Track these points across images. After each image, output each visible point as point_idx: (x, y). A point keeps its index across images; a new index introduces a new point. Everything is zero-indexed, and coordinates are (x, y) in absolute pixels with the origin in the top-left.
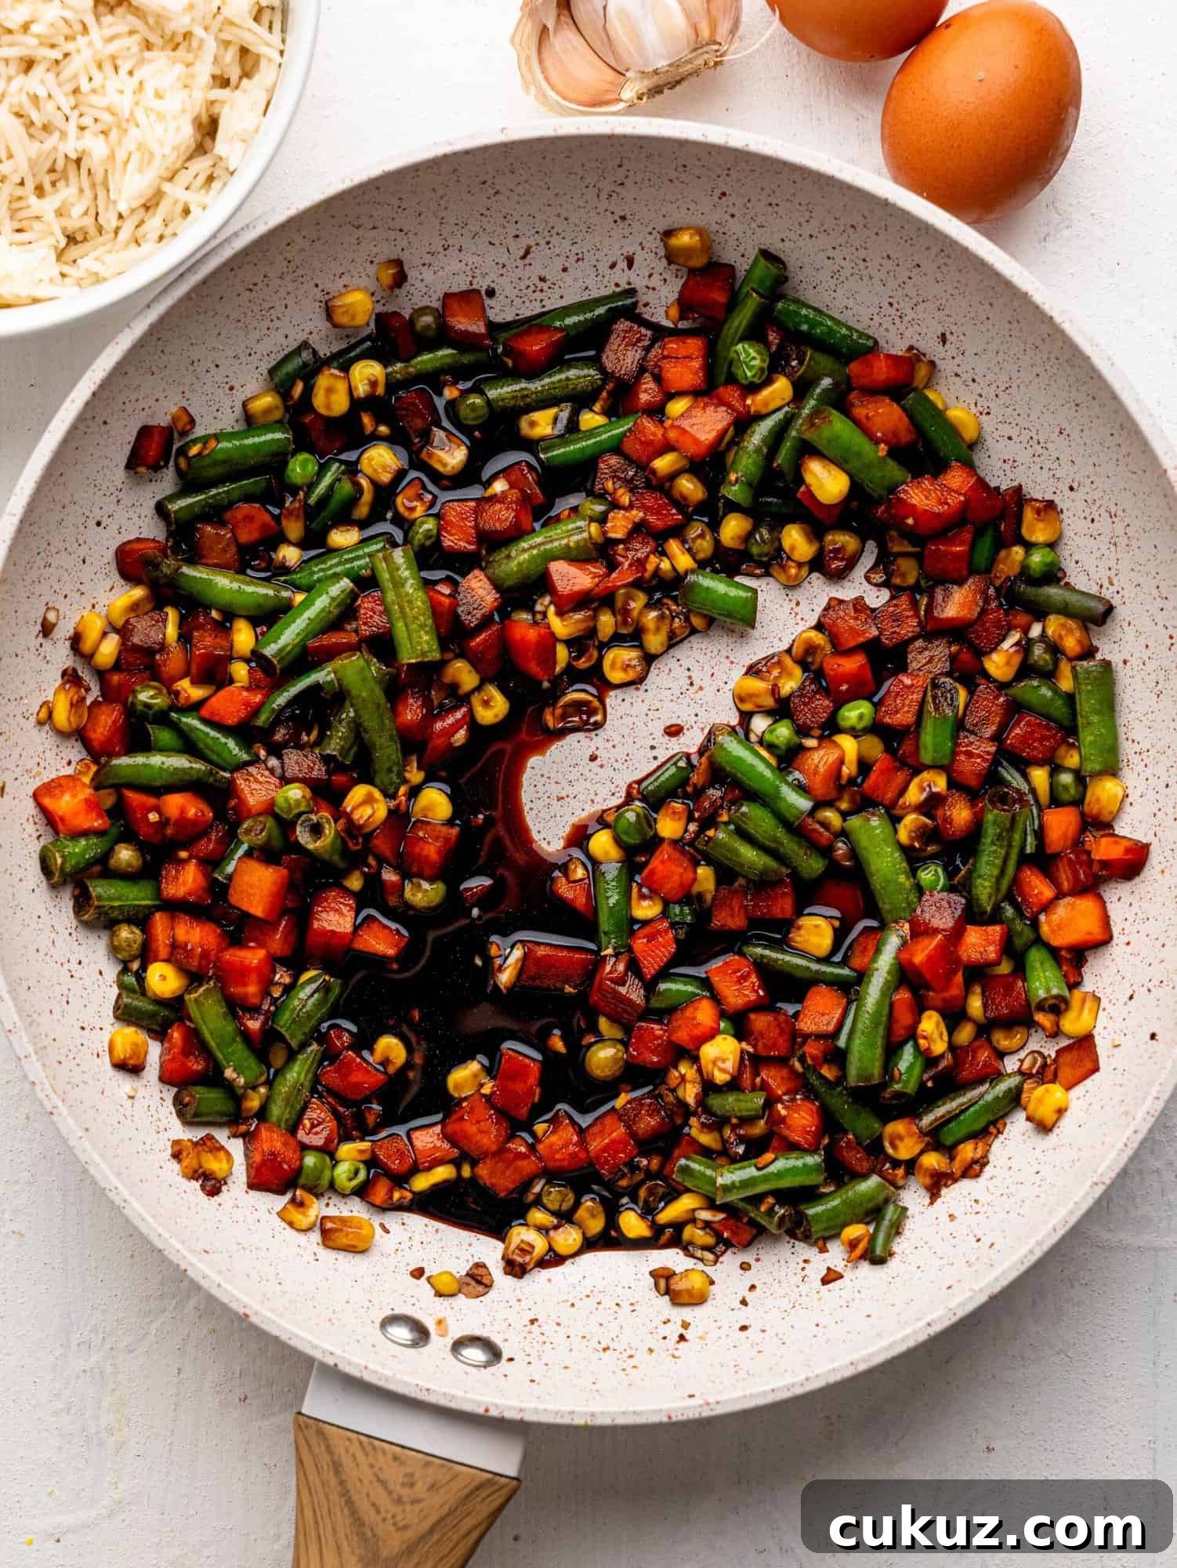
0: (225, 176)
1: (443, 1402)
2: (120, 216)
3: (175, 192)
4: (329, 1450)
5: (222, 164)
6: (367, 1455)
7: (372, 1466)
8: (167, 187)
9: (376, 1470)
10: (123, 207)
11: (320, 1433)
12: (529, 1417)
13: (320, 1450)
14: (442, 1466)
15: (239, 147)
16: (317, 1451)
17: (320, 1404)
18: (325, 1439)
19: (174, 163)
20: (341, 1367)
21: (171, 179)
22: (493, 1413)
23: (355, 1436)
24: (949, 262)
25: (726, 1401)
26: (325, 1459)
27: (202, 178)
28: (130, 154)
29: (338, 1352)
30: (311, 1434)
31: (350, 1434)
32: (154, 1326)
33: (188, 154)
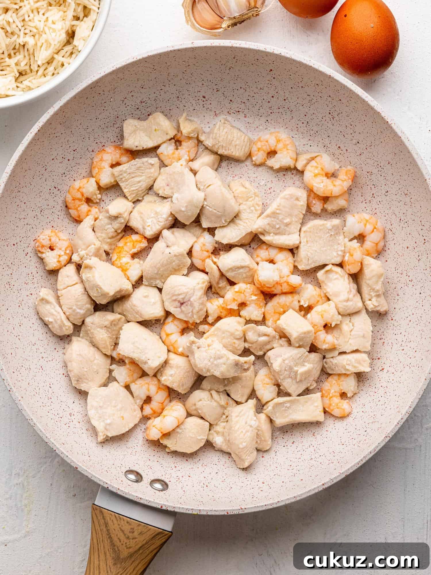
0: (77, 53)
1: (146, 503)
2: (39, 66)
3: (59, 58)
4: (104, 518)
5: (76, 48)
6: (117, 521)
7: (119, 525)
8: (56, 56)
9: (120, 526)
10: (40, 63)
11: (101, 512)
12: (177, 510)
13: (100, 517)
14: (145, 526)
15: (82, 42)
16: (99, 518)
17: (101, 501)
18: (103, 514)
19: (59, 47)
20: (110, 488)
21: (57, 53)
22: (164, 508)
23: (113, 513)
24: (351, 99)
25: (249, 508)
26: (102, 521)
27: (68, 53)
28: (43, 44)
29: (109, 483)
30: (98, 512)
31: (111, 513)
32: (42, 469)
33: (64, 44)
